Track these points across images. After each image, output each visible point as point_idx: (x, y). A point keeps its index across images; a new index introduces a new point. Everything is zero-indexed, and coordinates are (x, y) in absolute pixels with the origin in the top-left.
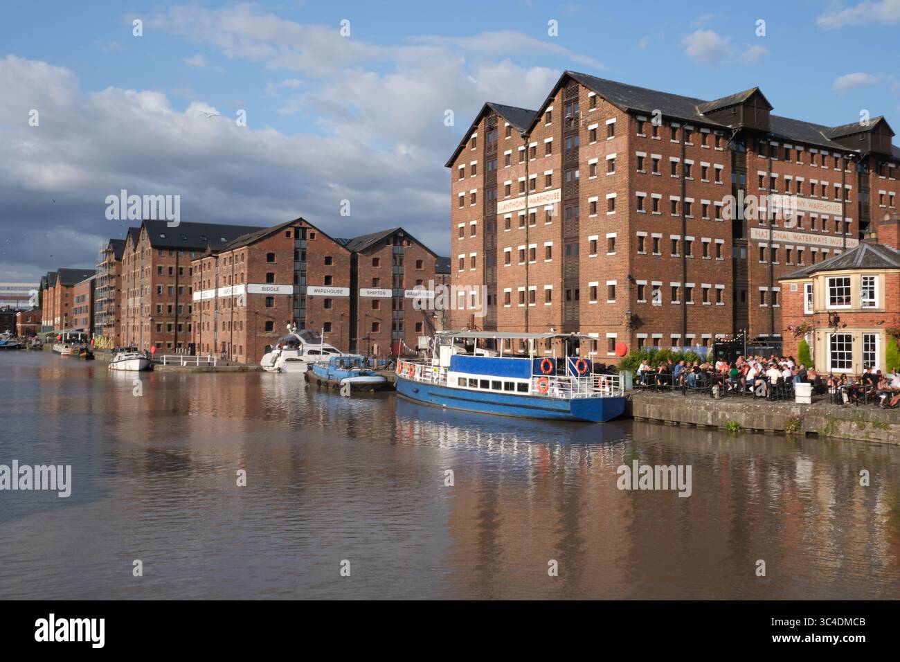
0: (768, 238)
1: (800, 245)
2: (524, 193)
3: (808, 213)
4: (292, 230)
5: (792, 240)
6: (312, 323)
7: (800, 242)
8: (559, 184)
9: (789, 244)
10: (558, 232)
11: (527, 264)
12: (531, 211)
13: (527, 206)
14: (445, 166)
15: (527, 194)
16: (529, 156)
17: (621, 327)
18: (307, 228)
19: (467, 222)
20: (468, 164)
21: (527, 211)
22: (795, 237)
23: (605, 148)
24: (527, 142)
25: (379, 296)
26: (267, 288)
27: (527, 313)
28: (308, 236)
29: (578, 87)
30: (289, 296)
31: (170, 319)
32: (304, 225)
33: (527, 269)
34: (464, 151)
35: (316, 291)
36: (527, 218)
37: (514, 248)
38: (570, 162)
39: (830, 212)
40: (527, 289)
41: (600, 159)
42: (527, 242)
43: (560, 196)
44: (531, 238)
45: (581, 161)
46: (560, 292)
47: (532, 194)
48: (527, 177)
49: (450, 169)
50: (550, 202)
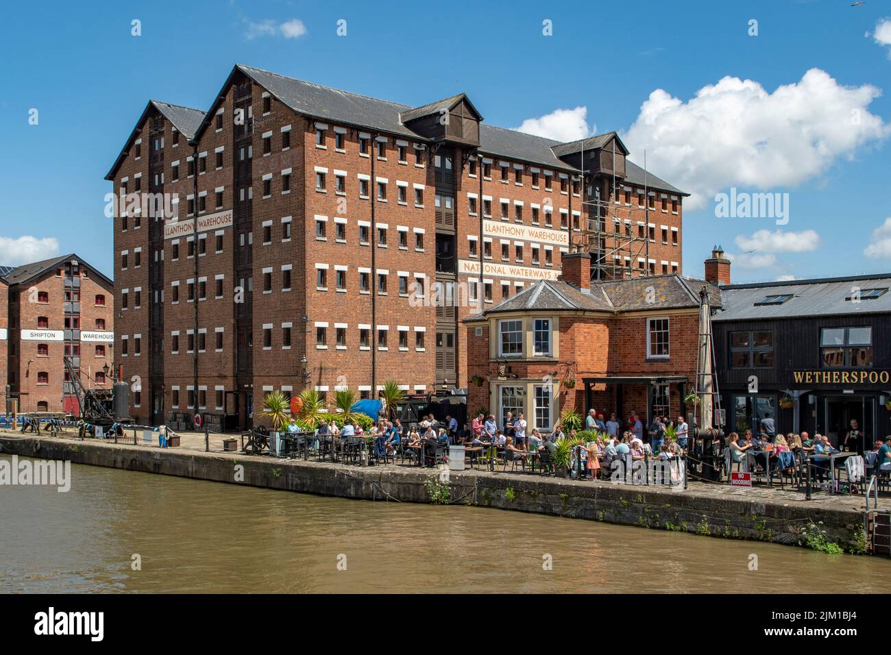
0: (479, 273)
1: (519, 280)
2: (192, 214)
3: (527, 243)
5: (508, 274)
7: (518, 276)
8: (231, 204)
9: (505, 279)
10: (230, 263)
11: (197, 302)
12: (201, 237)
13: (195, 230)
14: (105, 178)
15: (196, 216)
16: (199, 168)
17: (296, 378)
19: (131, 249)
20: (131, 176)
21: (197, 237)
22: (512, 271)
23: (280, 161)
24: (196, 151)
25: (48, 339)
27: (196, 361)
29: (251, 85)
33: (196, 307)
34: (127, 161)
36: (196, 245)
37: (183, 281)
38: (243, 175)
39: (555, 242)
40: (196, 331)
41: (275, 175)
42: (197, 275)
43: (231, 219)
44: (201, 270)
45: (254, 176)
46: (232, 335)
47: (202, 215)
48: (196, 194)
49: (112, 182)
50: (222, 225)
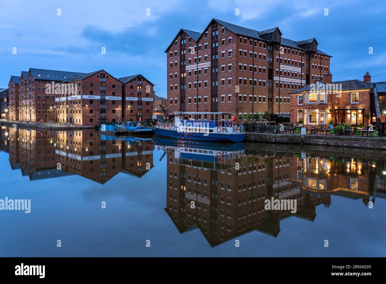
0: (279, 80)
1: (289, 82)
2: (196, 63)
3: (291, 71)
4: (99, 74)
5: (286, 81)
6: (108, 110)
7: (288, 81)
8: (210, 60)
9: (285, 82)
10: (210, 77)
11: (198, 89)
12: (199, 70)
13: (197, 67)
14: (165, 52)
15: (198, 63)
16: (198, 49)
17: (233, 111)
18: (105, 74)
19: (173, 73)
20: (174, 51)
21: (198, 70)
22: (287, 80)
23: (228, 48)
24: (197, 44)
25: (133, 100)
26: (90, 97)
27: (197, 106)
28: (106, 77)
29: (218, 25)
30: (99, 100)
31: (43, 109)
32: (104, 73)
33: (198, 90)
34: (172, 47)
35: (109, 98)
36: (197, 72)
37: (192, 83)
38: (214, 52)
39: (298, 71)
40: (198, 97)
41: (226, 52)
42: (198, 81)
43: (210, 64)
44: (199, 79)
45: (218, 52)
46: (210, 98)
47: (199, 63)
48: (198, 57)
49: (167, 53)
50: (207, 66)
